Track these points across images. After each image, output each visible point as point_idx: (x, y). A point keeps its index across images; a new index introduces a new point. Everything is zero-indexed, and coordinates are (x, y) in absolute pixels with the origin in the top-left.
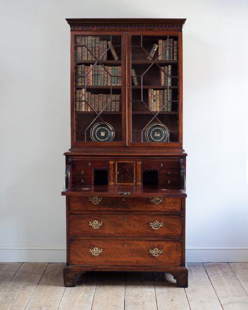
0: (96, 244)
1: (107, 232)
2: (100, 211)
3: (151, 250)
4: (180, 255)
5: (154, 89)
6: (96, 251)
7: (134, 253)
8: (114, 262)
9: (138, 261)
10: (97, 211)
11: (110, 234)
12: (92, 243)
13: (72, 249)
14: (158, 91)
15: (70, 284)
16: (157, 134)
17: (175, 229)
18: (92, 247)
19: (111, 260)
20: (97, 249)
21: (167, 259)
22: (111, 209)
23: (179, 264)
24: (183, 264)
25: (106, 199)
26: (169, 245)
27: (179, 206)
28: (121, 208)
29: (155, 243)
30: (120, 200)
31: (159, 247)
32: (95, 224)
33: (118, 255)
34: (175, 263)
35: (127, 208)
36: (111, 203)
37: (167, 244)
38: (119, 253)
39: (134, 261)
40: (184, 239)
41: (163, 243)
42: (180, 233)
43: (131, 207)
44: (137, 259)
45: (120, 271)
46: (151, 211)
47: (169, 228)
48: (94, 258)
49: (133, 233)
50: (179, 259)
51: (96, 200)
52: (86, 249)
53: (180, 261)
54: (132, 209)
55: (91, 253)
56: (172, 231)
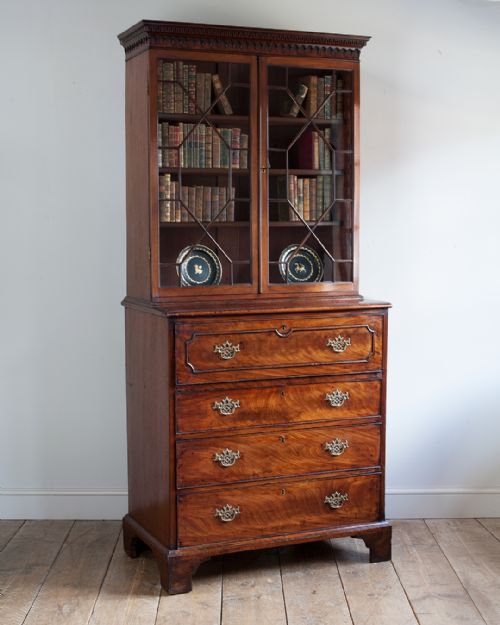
0: (229, 498)
1: (250, 471)
2: (235, 429)
3: (327, 498)
4: (377, 500)
5: (299, 177)
6: (226, 513)
7: (297, 507)
8: (261, 530)
9: (304, 522)
10: (229, 430)
12: (221, 498)
13: (180, 514)
14: (307, 181)
15: (182, 587)
16: (300, 267)
17: (368, 450)
18: (221, 504)
19: (257, 527)
20: (230, 507)
21: (355, 510)
22: (255, 423)
23: (374, 518)
24: (381, 517)
25: (247, 403)
26: (358, 483)
27: (375, 405)
28: (274, 420)
29: (335, 482)
30: (273, 402)
31: (342, 490)
32: (227, 456)
33: (269, 514)
34: (368, 516)
35: (286, 419)
36: (256, 411)
37: (356, 481)
38: (271, 511)
39: (298, 523)
40: (383, 469)
41: (349, 480)
42: (378, 457)
43: (292, 416)
44: (302, 519)
45: (275, 546)
46: (328, 421)
47: (358, 450)
48: (225, 526)
49: (296, 468)
50: (374, 509)
51: (227, 406)
52: (209, 511)
53: (376, 511)
54: (295, 420)
55: (219, 517)
56: (363, 455)
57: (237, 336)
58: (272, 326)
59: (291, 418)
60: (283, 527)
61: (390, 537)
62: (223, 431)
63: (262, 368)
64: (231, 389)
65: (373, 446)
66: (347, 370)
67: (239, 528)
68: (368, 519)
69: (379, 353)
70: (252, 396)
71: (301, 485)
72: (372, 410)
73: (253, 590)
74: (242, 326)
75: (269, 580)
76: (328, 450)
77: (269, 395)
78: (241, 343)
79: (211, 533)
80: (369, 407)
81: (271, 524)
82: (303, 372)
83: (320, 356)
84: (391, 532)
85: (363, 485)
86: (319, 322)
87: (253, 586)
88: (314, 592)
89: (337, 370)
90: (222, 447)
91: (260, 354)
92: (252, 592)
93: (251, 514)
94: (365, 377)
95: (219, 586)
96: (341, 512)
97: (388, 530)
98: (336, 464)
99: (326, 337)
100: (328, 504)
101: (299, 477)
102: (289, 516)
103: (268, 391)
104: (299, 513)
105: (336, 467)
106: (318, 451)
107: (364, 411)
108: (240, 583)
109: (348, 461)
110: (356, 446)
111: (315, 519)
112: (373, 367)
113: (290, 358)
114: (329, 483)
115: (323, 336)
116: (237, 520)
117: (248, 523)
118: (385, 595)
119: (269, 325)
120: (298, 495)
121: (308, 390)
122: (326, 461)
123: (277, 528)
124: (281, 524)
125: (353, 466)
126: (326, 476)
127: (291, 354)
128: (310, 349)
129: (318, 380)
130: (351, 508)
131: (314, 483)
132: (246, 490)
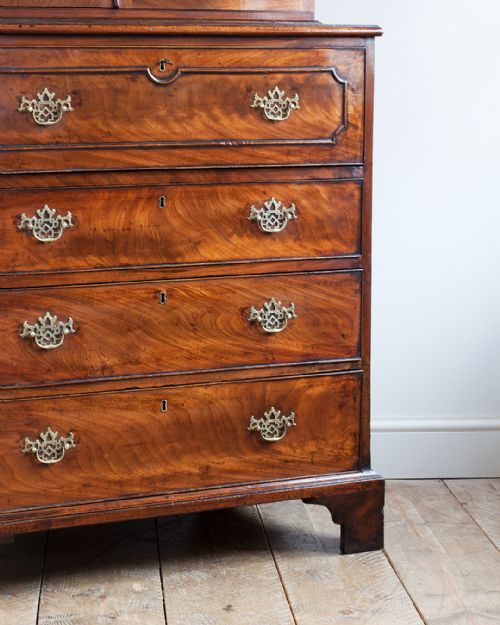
0: (51, 415)
1: (96, 360)
2: (64, 271)
3: (253, 420)
4: (354, 427)
6: (48, 445)
7: (193, 437)
8: (120, 483)
9: (208, 468)
10: (52, 274)
11: (104, 368)
12: (35, 414)
17: (335, 325)
18: (35, 427)
19: (112, 477)
20: (54, 435)
21: (311, 447)
22: (105, 261)
23: (349, 463)
24: (363, 461)
25: (89, 220)
26: (317, 390)
27: (350, 234)
28: (145, 256)
29: (269, 387)
30: (142, 218)
31: (285, 404)
32: (47, 329)
33: (136, 450)
34: (338, 458)
35: (168, 255)
36: (108, 236)
37: (311, 386)
38: (139, 444)
39: (195, 471)
40: (366, 365)
41: (300, 384)
42: (356, 339)
43: (181, 248)
44: (204, 462)
45: (146, 516)
46: (254, 263)
47: (316, 323)
48: (45, 473)
49: (190, 357)
50: (349, 444)
51: (46, 223)
52: (11, 441)
53: (353, 449)
54: (188, 258)
55: (31, 456)
56: (326, 335)
57: (68, 79)
58: (139, 62)
59: (179, 254)
60: (165, 479)
61: (382, 504)
62: (39, 275)
63: (120, 147)
64: (54, 189)
65: (347, 316)
66: (292, 159)
67: (74, 478)
68: (336, 465)
69: (356, 127)
70: (99, 205)
71: (201, 391)
72: (345, 243)
73: (102, 604)
74: (76, 58)
75: (137, 586)
76: (254, 323)
77: (134, 204)
78: (74, 93)
79: (14, 487)
80: (337, 236)
81: (140, 472)
82: (203, 157)
83: (236, 126)
84: (383, 491)
85: (326, 396)
86: (236, 56)
87: (103, 597)
88: (229, 608)
89: (273, 157)
90: (36, 309)
91: (115, 118)
92: (102, 609)
93: (99, 449)
94: (328, 174)
95: (34, 598)
96: (283, 449)
97: (378, 488)
98: (273, 352)
99: (249, 90)
100: (256, 433)
101: (198, 377)
102: (176, 455)
103: (131, 195)
104: (199, 449)
105: (271, 357)
106: (236, 323)
107: (327, 245)
108: (76, 591)
109: (296, 347)
110: (312, 317)
111: (229, 462)
112: (344, 154)
113: (177, 128)
114: (258, 390)
115: (243, 86)
116: (70, 460)
117: (92, 467)
118: (374, 612)
119: (131, 58)
120: (194, 412)
121: (214, 196)
122: (251, 344)
123: (151, 480)
124: (160, 470)
125: (307, 356)
126: (251, 375)
127: (177, 120)
128: (217, 112)
129: (234, 177)
130: (302, 444)
131: (227, 390)
132: (87, 399)
